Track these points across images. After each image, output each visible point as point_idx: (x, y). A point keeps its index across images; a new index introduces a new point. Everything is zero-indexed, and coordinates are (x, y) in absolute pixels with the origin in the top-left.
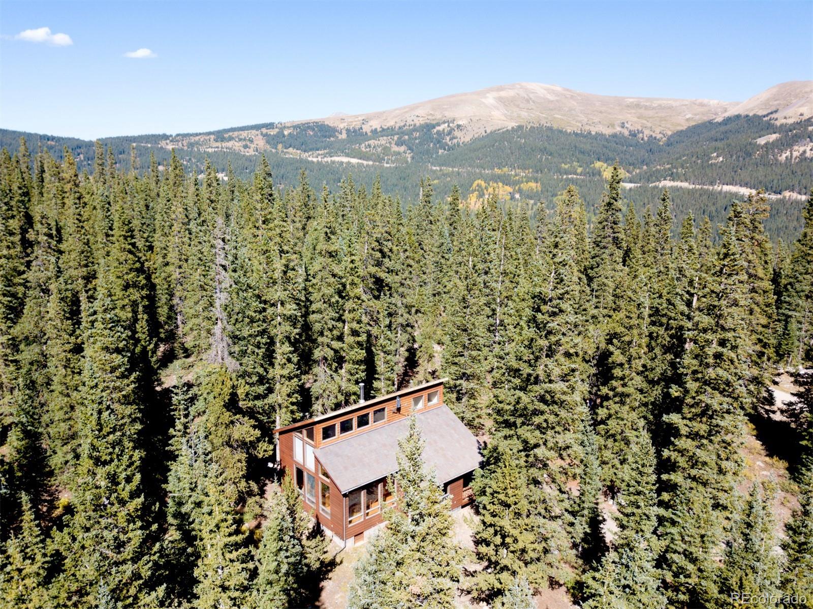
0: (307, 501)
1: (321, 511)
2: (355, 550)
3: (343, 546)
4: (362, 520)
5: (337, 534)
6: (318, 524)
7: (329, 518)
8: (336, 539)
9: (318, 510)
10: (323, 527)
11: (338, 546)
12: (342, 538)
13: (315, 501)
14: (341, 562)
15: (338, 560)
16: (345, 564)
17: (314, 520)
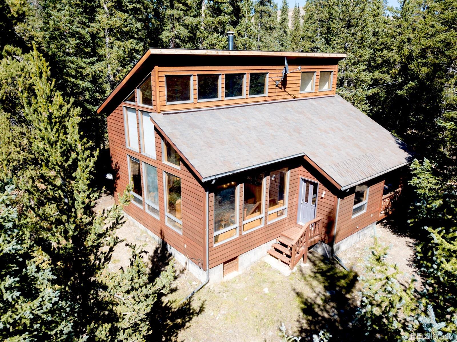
0: (147, 211)
1: (167, 224)
2: (225, 285)
3: (204, 280)
4: (237, 236)
5: (194, 259)
6: (164, 245)
7: (181, 233)
8: (193, 269)
9: (163, 222)
10: (171, 250)
11: (195, 280)
12: (202, 266)
13: (157, 208)
14: (202, 310)
15: (195, 305)
16: (208, 312)
17: (158, 239)
